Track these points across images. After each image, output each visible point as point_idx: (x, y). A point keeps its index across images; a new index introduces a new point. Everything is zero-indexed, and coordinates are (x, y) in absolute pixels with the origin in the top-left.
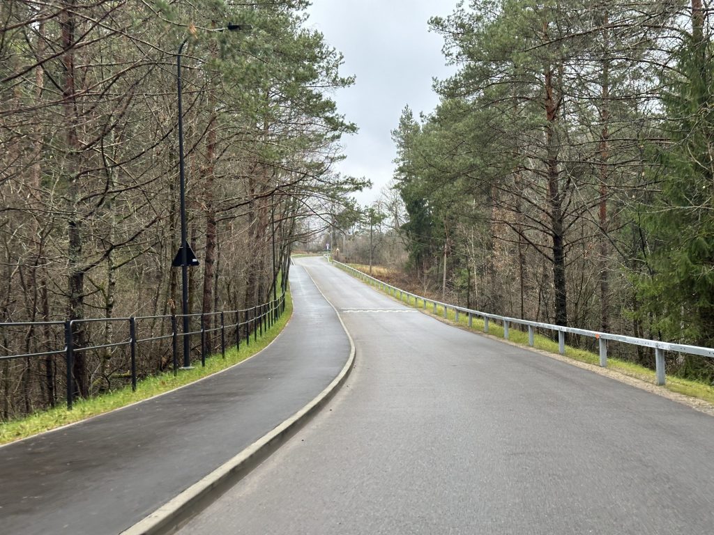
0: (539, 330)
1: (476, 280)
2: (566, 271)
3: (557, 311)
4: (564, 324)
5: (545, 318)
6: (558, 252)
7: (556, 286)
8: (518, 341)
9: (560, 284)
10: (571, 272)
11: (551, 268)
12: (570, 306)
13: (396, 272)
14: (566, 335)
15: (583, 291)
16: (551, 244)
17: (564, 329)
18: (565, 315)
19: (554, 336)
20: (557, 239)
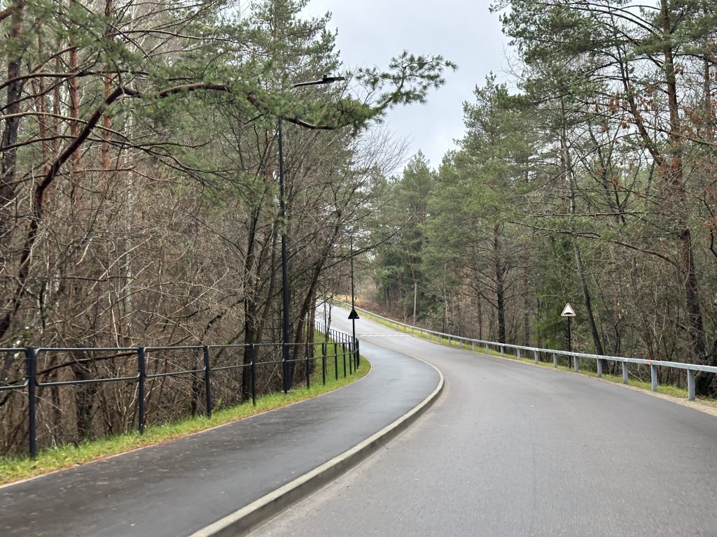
0: (490, 346)
1: (447, 315)
2: (505, 314)
3: (500, 336)
4: (504, 343)
5: (493, 339)
6: (500, 302)
7: (499, 322)
8: (480, 352)
9: (501, 321)
10: (508, 314)
11: (497, 312)
12: (507, 333)
13: (367, 301)
14: (504, 347)
15: (515, 324)
16: (497, 298)
17: (503, 345)
18: (504, 338)
19: (498, 349)
20: (500, 296)
